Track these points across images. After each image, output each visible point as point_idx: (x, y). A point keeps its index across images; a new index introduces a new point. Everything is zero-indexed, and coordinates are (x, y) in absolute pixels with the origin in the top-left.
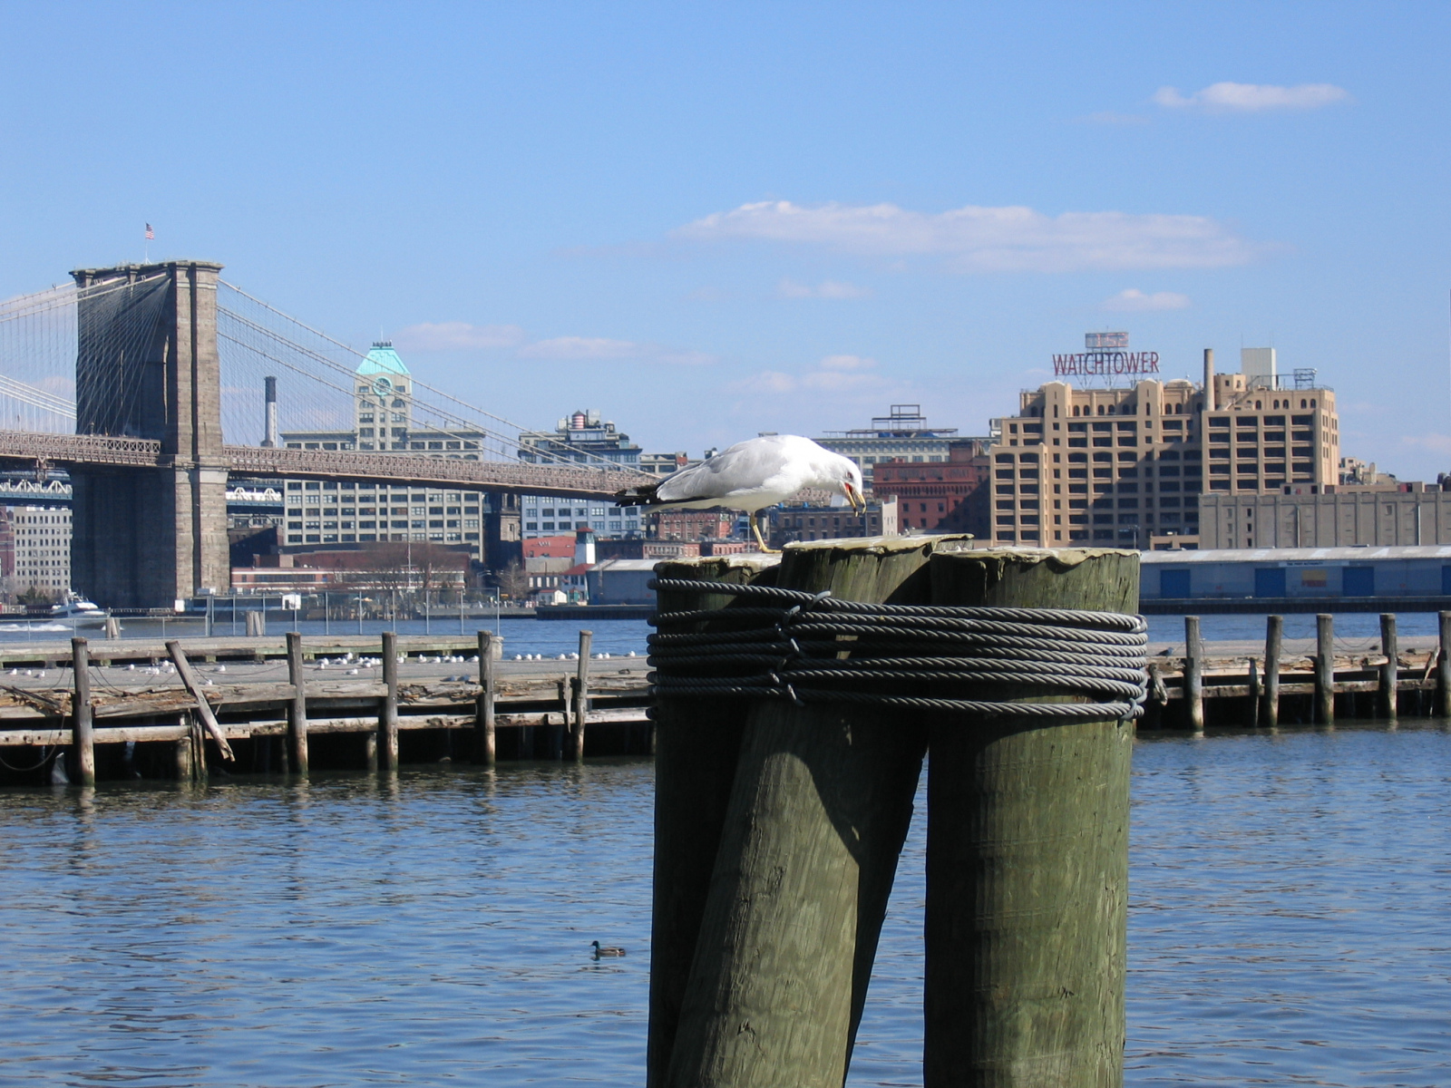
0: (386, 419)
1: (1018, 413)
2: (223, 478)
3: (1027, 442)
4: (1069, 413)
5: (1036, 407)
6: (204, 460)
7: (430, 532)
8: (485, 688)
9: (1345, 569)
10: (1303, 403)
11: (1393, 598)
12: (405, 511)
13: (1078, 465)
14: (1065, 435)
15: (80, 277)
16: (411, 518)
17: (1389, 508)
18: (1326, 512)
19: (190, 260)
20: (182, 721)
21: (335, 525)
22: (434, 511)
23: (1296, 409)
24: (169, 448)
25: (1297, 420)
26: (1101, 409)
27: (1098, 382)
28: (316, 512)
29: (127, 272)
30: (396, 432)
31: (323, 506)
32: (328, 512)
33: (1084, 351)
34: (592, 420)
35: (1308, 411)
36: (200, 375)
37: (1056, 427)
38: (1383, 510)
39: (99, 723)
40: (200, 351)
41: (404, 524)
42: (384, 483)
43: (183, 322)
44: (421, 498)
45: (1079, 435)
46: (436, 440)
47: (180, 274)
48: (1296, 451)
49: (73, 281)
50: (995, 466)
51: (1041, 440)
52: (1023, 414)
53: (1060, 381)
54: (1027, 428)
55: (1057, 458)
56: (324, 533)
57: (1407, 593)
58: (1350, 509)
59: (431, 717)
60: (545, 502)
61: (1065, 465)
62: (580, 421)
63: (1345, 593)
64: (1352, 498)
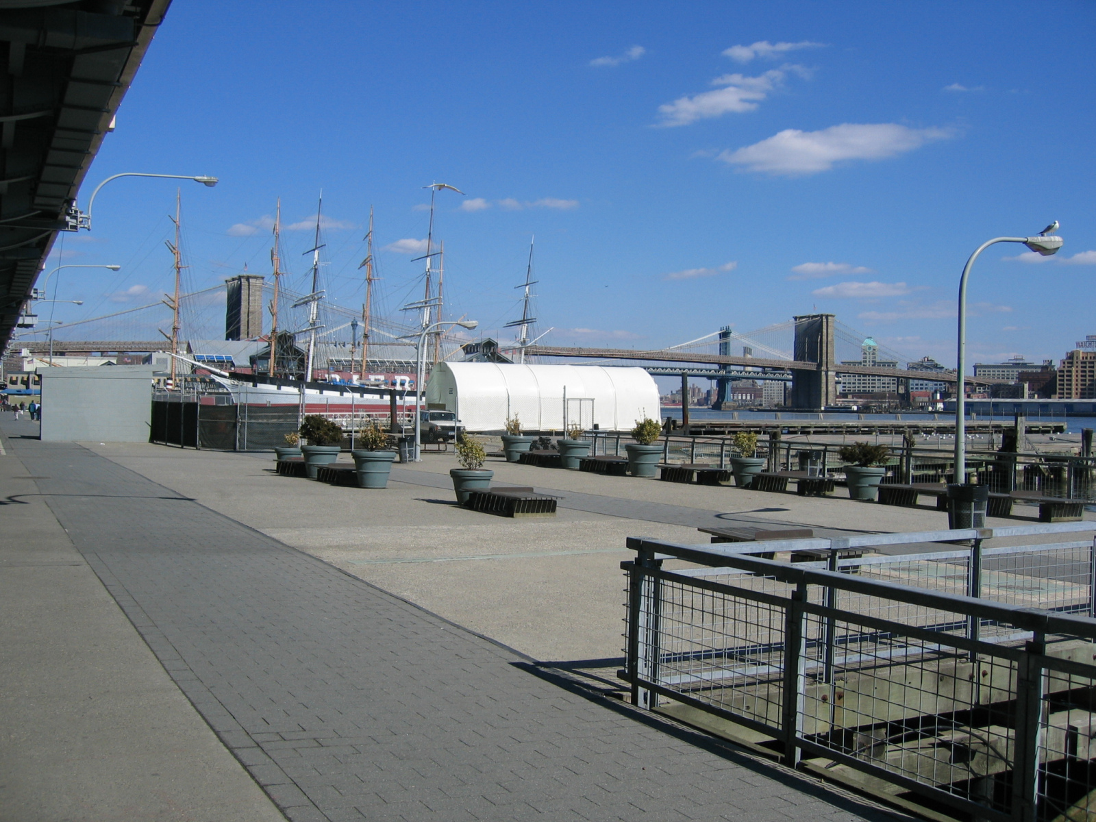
0: (870, 358)
1: (1065, 358)
2: (834, 373)
3: (1068, 367)
4: (1081, 359)
5: (1071, 357)
6: (829, 369)
7: (882, 389)
12: (875, 383)
13: (1084, 374)
14: (1080, 365)
15: (796, 318)
16: (877, 385)
19: (827, 313)
21: (855, 387)
22: (883, 384)
24: (820, 365)
26: (1091, 358)
27: (1090, 350)
28: (850, 383)
29: (809, 317)
30: (873, 362)
31: (852, 382)
32: (854, 383)
33: (1085, 340)
34: (929, 359)
36: (829, 346)
37: (1077, 362)
40: (829, 339)
41: (875, 387)
42: (869, 375)
43: (824, 331)
44: (880, 380)
45: (1084, 365)
46: (884, 364)
47: (824, 317)
49: (793, 320)
50: (1058, 374)
51: (1072, 366)
52: (1067, 359)
53: (1078, 349)
54: (1068, 363)
55: (1077, 371)
56: (852, 389)
60: (916, 381)
61: (1080, 373)
62: (926, 359)
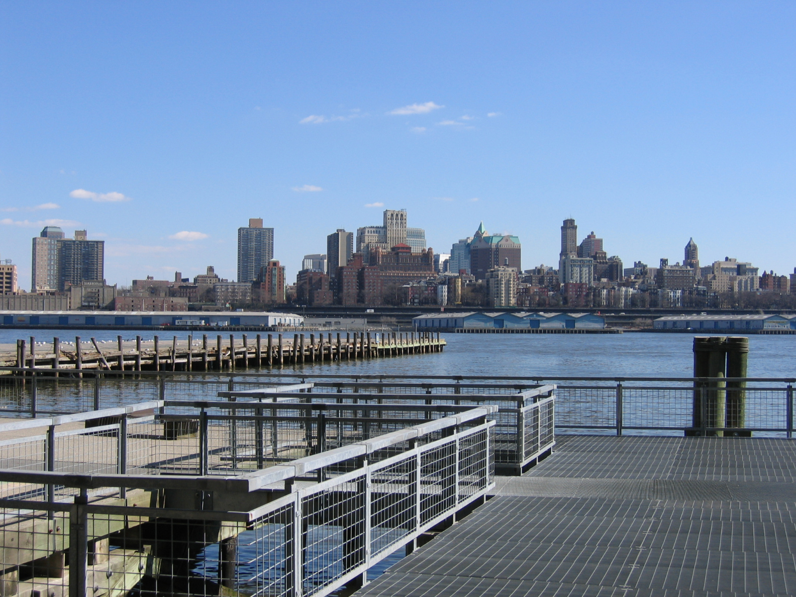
8: (157, 352)
9: (30, 317)
10: (8, 269)
11: (45, 325)
17: (36, 300)
18: (17, 300)
20: (97, 362)
23: (6, 270)
25: (7, 274)
35: (10, 271)
38: (34, 300)
39: (84, 362)
48: (6, 283)
57: (49, 324)
58: (25, 300)
59: (145, 361)
63: (30, 324)
64: (25, 297)
